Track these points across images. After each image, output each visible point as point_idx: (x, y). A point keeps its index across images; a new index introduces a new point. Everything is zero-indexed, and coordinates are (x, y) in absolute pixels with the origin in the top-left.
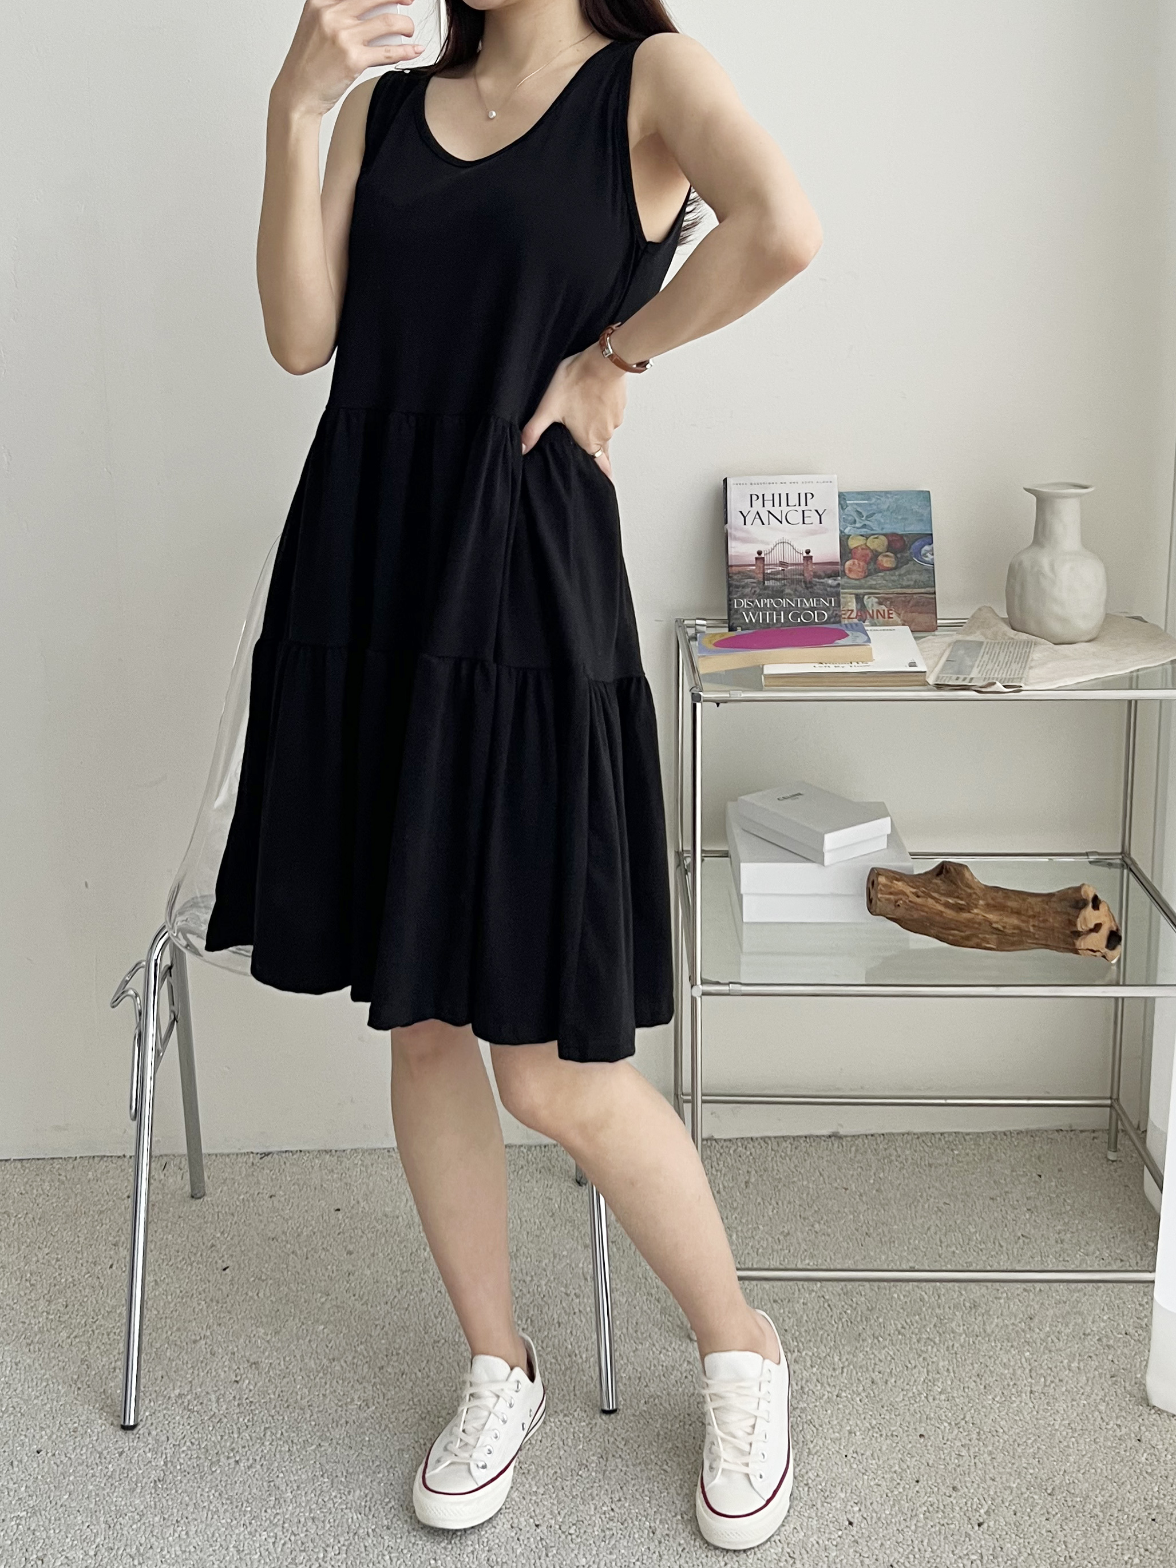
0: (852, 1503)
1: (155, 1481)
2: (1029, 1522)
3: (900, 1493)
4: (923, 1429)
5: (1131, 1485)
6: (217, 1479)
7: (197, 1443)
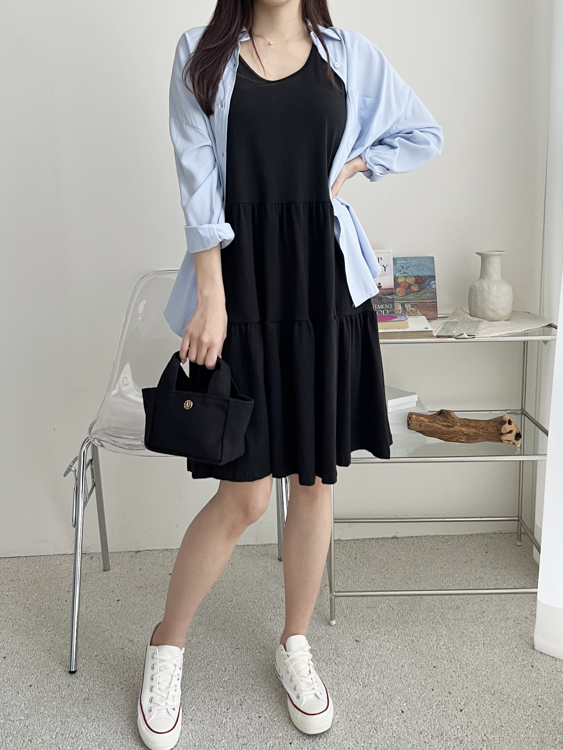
0: (403, 702)
1: (84, 699)
2: (483, 709)
3: (425, 696)
4: (435, 663)
5: (529, 689)
6: (112, 698)
7: (104, 679)
